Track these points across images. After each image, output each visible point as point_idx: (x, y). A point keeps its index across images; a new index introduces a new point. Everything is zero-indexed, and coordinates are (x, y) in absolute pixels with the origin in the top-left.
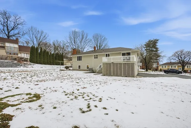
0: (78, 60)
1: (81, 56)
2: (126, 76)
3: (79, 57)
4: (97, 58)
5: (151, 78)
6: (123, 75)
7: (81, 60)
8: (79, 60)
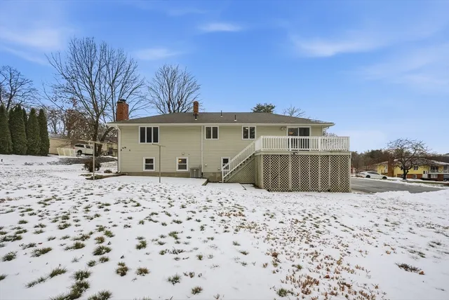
0: (143, 140)
1: (156, 129)
2: (329, 191)
3: (149, 129)
4: (215, 136)
5: (390, 192)
6: (320, 187)
7: (156, 140)
8: (149, 141)
